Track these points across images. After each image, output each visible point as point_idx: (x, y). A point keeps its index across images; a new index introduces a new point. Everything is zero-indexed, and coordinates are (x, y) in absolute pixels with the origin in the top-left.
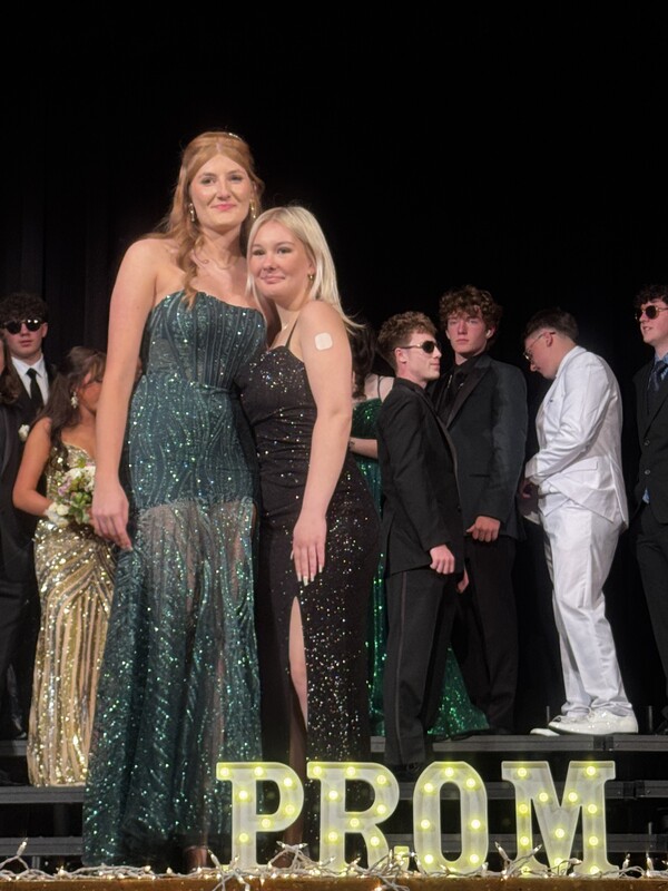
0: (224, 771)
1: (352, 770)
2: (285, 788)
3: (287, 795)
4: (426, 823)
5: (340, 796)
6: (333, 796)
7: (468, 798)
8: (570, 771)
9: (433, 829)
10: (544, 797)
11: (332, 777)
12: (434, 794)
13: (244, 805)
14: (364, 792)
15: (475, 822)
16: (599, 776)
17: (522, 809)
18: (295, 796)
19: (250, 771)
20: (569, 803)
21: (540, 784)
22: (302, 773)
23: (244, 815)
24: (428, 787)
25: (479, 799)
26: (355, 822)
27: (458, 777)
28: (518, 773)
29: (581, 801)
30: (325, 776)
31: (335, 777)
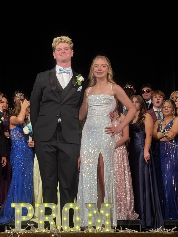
0: (13, 205)
1: (46, 205)
2: (29, 209)
3: (29, 211)
4: (65, 218)
5: (43, 212)
7: (76, 212)
8: (102, 205)
9: (67, 220)
10: (95, 212)
12: (67, 211)
13: (18, 214)
15: (78, 218)
16: (109, 206)
17: (90, 215)
18: (32, 211)
19: (20, 205)
20: (102, 213)
21: (94, 208)
23: (18, 216)
24: (66, 209)
25: (79, 212)
26: (47, 218)
27: (73, 207)
29: (105, 213)
30: (40, 206)
31: (42, 207)
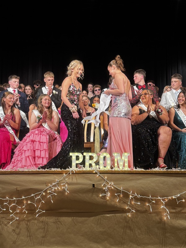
0: (71, 154)
1: (90, 154)
3: (80, 158)
4: (101, 162)
6: (87, 158)
7: (107, 158)
10: (119, 158)
11: (87, 155)
13: (74, 159)
14: (92, 157)
15: (109, 162)
16: (127, 155)
17: (116, 160)
18: (82, 158)
19: (75, 154)
20: (123, 159)
21: (118, 156)
22: (83, 154)
23: (74, 160)
24: (102, 157)
25: (109, 158)
26: (91, 162)
27: (106, 155)
28: (115, 154)
31: (88, 155)
